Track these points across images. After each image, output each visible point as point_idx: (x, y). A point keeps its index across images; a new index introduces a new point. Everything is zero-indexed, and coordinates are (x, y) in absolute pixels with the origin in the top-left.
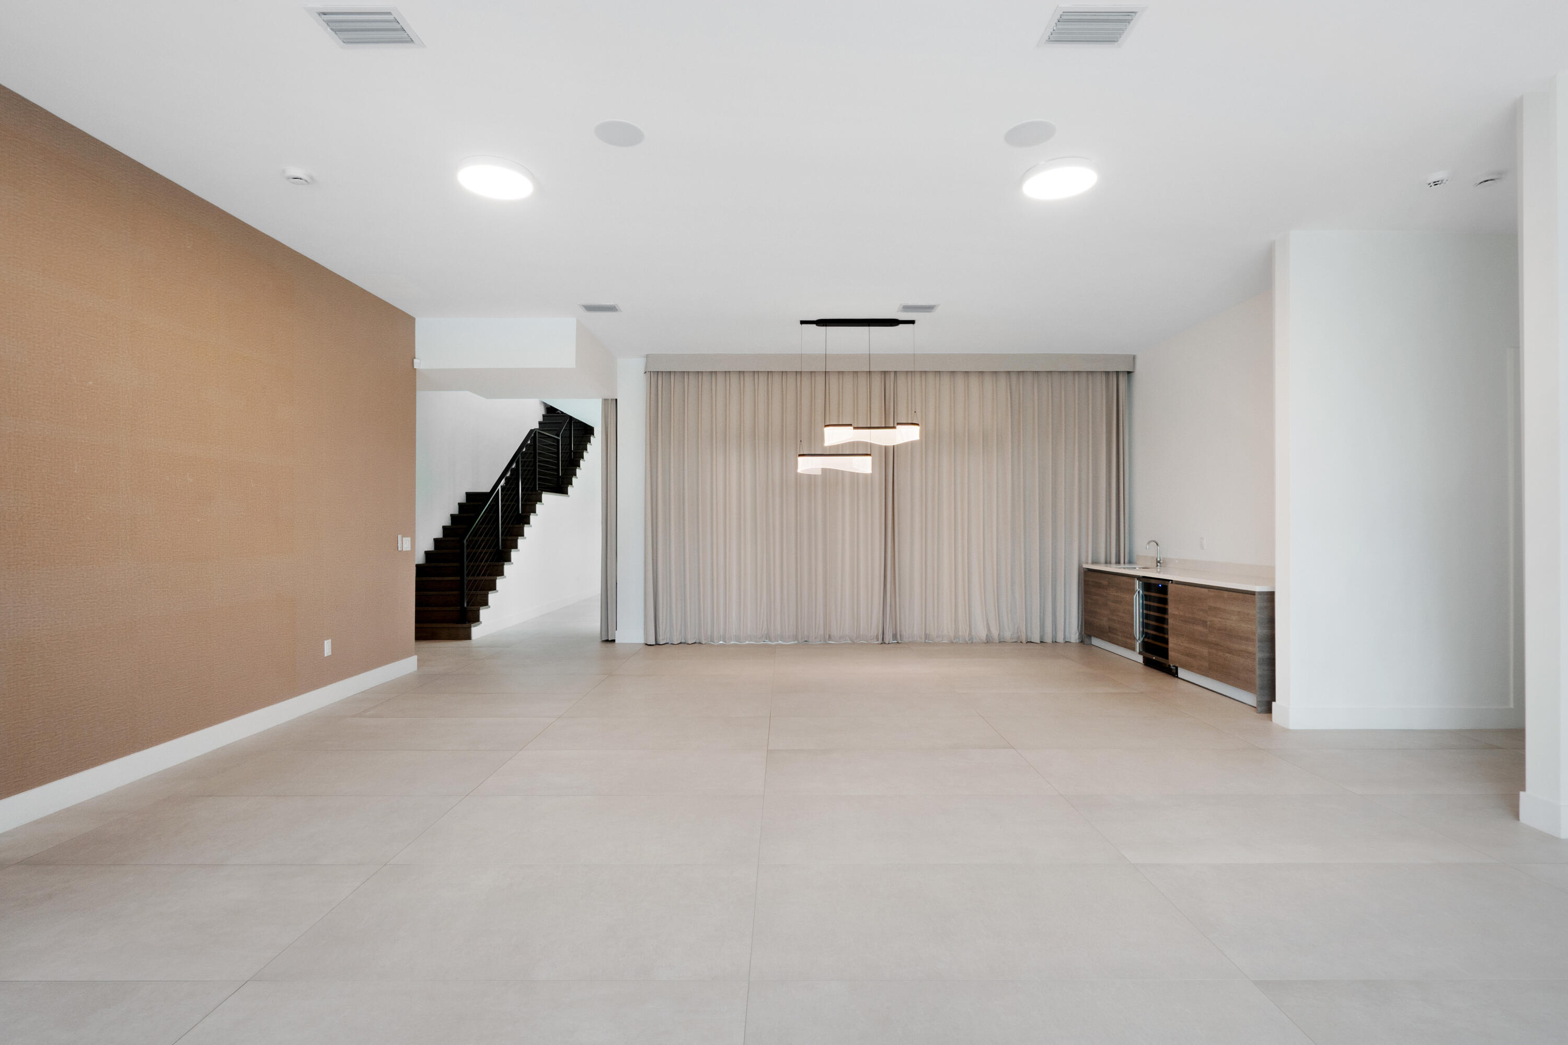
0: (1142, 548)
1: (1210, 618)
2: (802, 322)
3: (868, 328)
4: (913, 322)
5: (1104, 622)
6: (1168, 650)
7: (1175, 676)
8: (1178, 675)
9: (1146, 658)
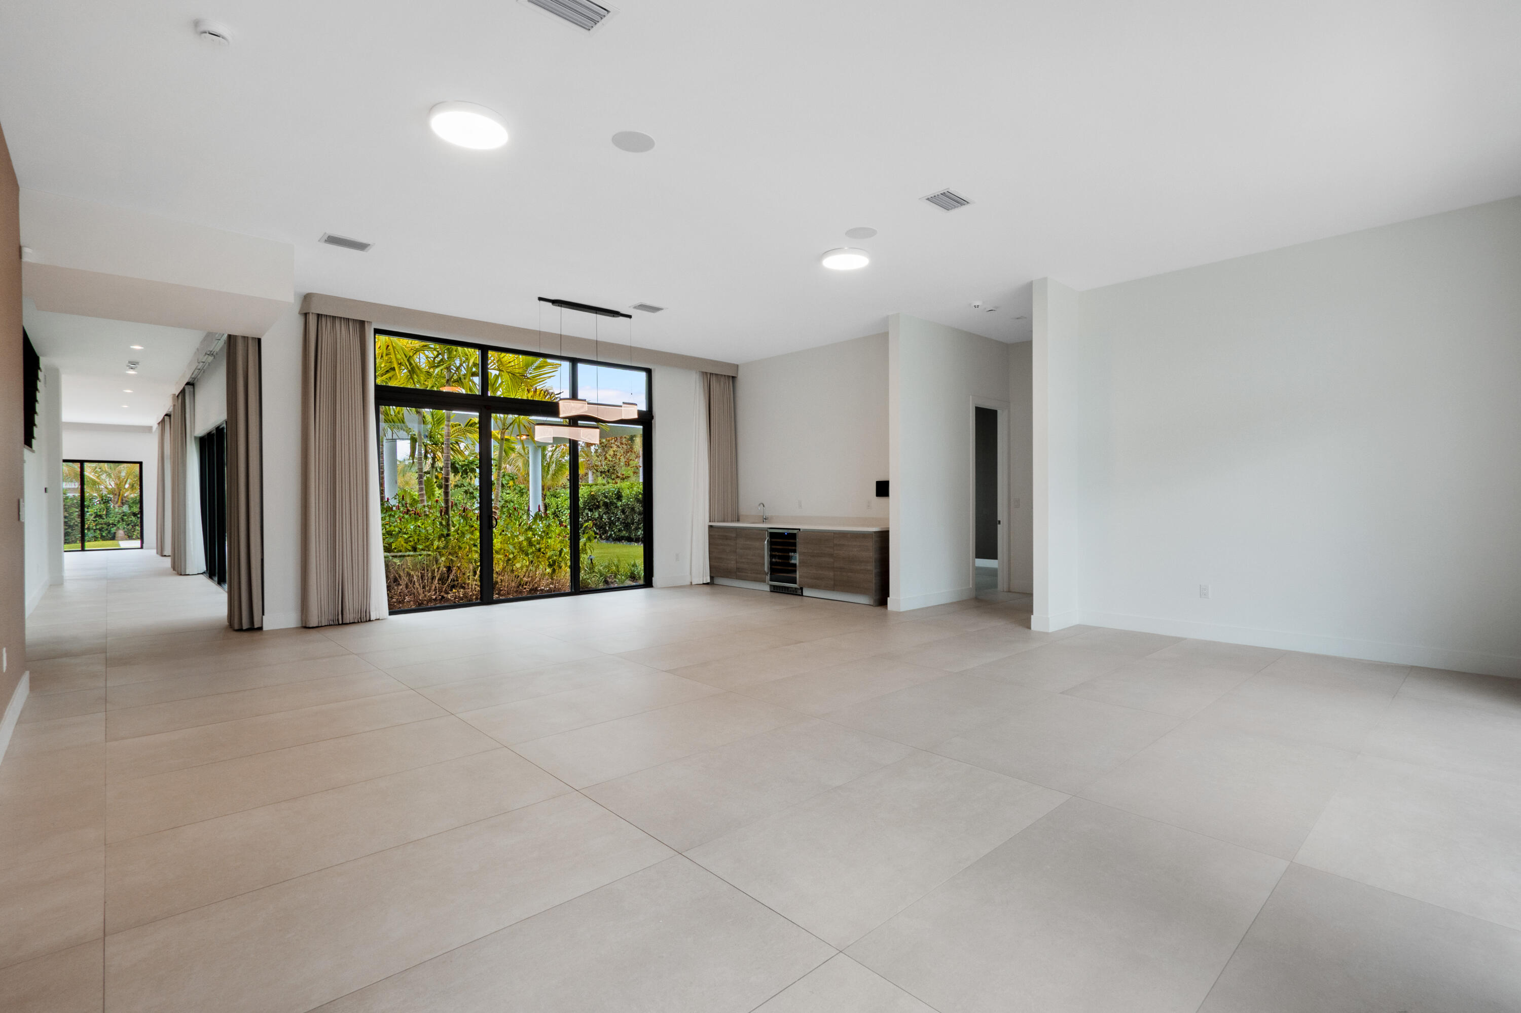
0: (744, 510)
1: (836, 552)
2: (540, 299)
3: (595, 315)
4: (630, 317)
5: (732, 565)
6: (796, 577)
7: (800, 595)
8: (804, 594)
9: (774, 586)
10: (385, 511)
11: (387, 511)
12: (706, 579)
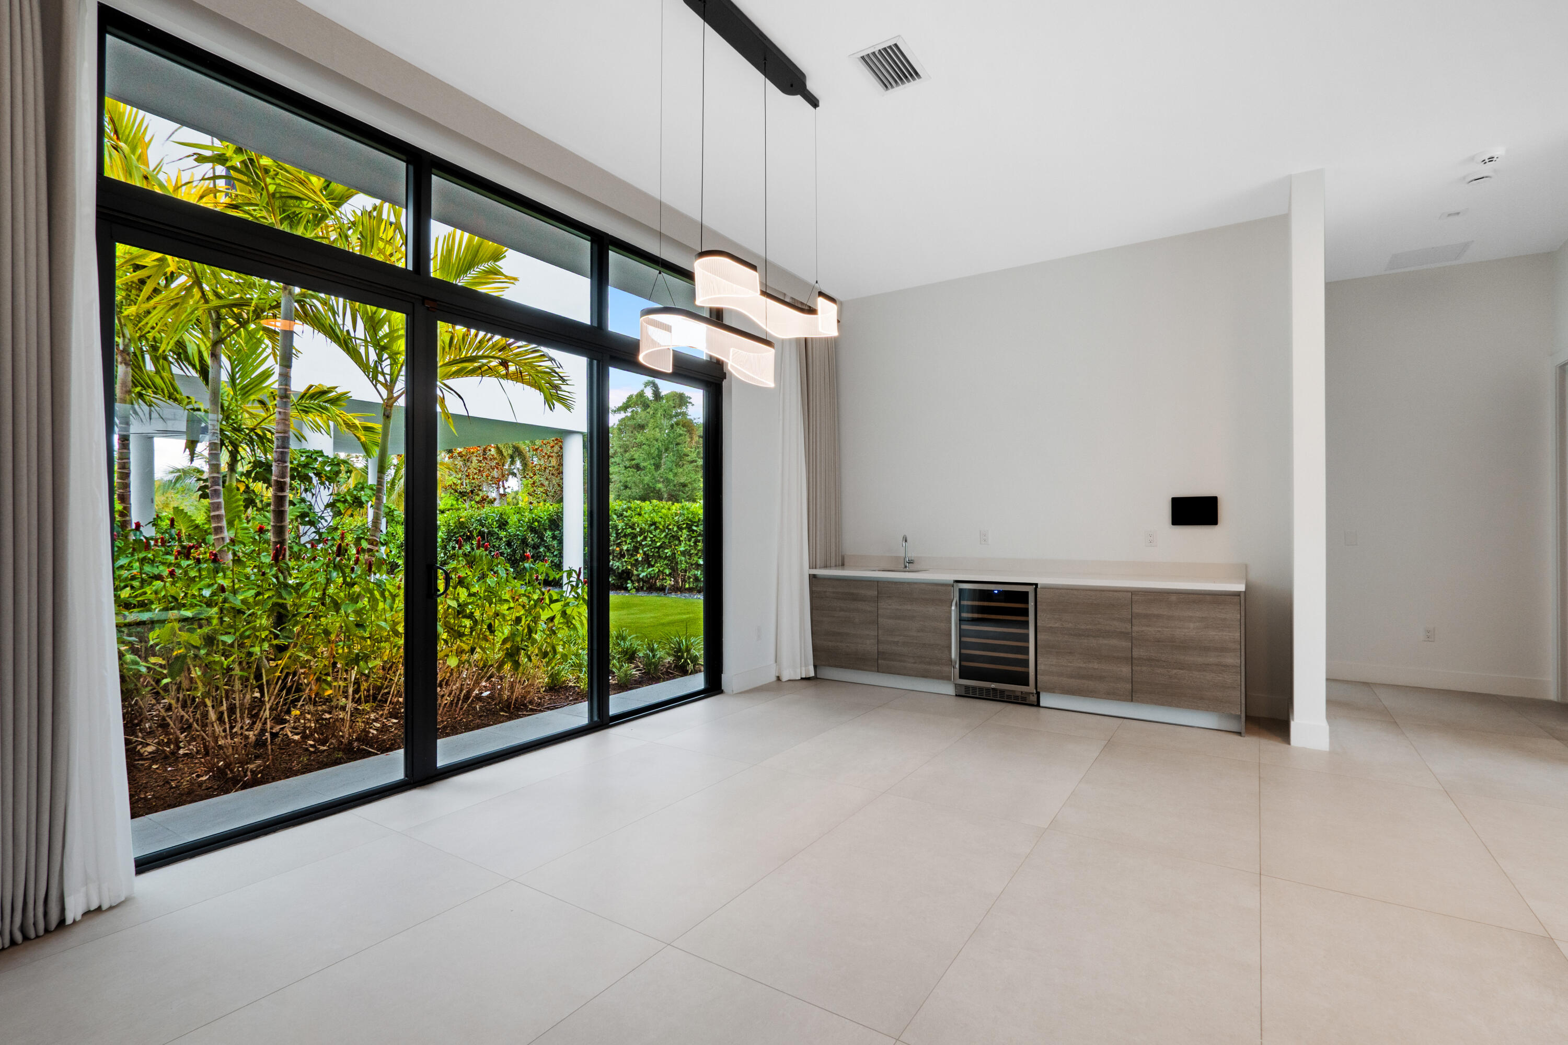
1: (1137, 629)
5: (869, 646)
6: (1028, 674)
7: (1031, 705)
8: (1042, 704)
9: (967, 688)
10: (131, 550)
11: (134, 550)
12: (807, 671)
